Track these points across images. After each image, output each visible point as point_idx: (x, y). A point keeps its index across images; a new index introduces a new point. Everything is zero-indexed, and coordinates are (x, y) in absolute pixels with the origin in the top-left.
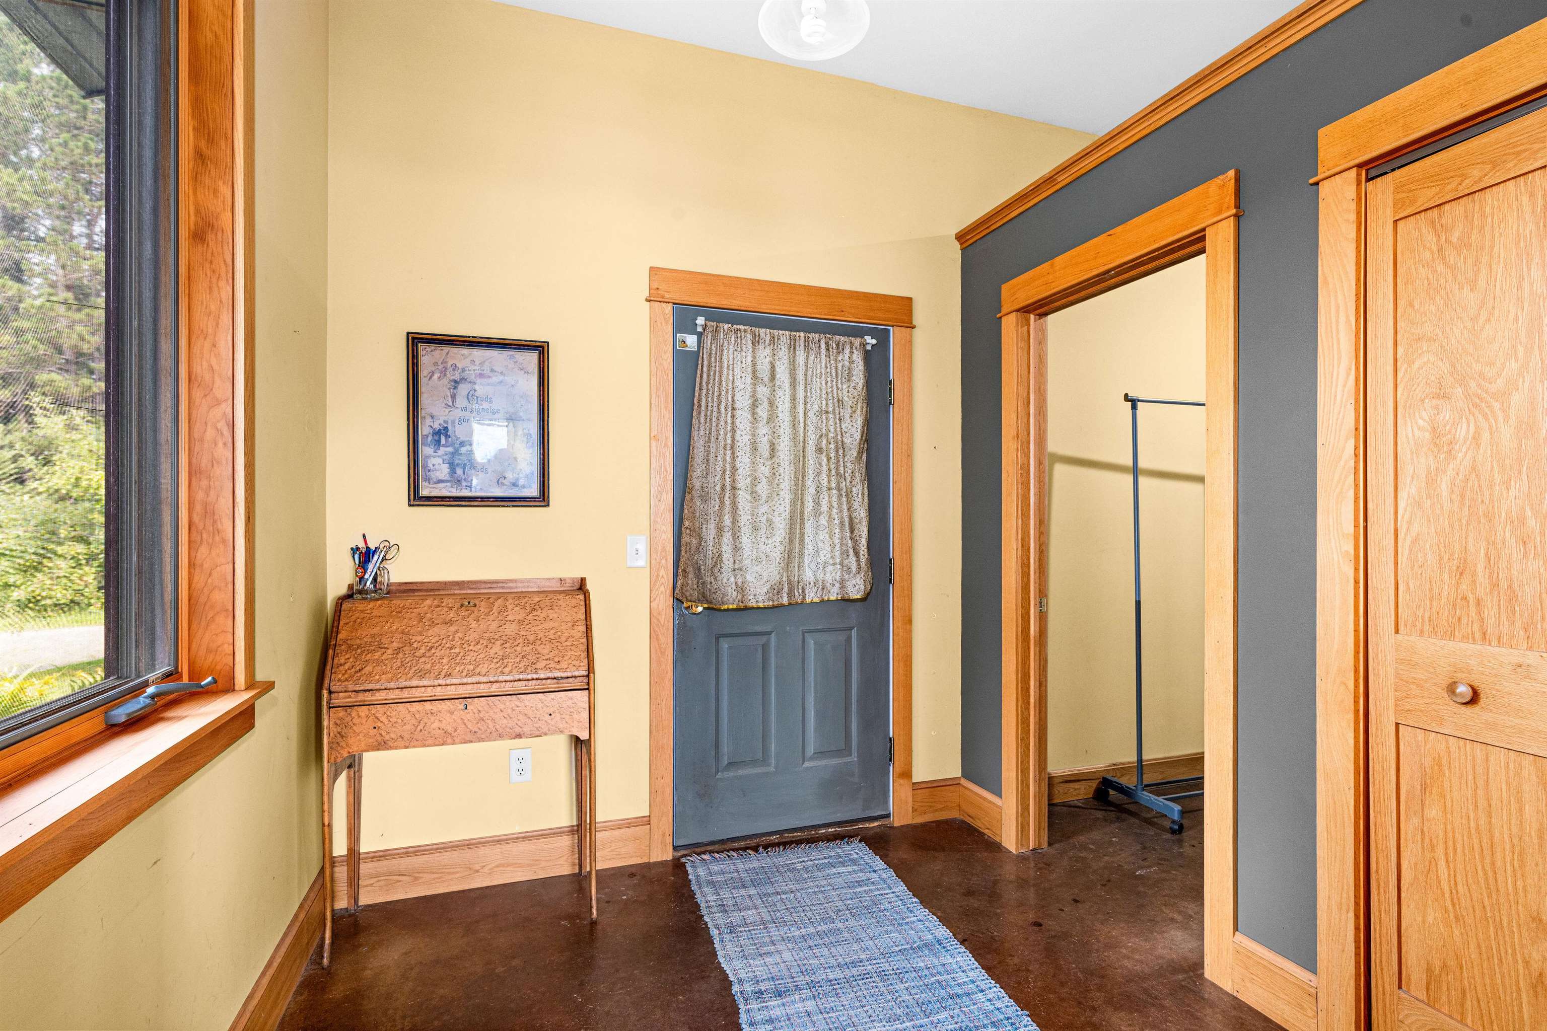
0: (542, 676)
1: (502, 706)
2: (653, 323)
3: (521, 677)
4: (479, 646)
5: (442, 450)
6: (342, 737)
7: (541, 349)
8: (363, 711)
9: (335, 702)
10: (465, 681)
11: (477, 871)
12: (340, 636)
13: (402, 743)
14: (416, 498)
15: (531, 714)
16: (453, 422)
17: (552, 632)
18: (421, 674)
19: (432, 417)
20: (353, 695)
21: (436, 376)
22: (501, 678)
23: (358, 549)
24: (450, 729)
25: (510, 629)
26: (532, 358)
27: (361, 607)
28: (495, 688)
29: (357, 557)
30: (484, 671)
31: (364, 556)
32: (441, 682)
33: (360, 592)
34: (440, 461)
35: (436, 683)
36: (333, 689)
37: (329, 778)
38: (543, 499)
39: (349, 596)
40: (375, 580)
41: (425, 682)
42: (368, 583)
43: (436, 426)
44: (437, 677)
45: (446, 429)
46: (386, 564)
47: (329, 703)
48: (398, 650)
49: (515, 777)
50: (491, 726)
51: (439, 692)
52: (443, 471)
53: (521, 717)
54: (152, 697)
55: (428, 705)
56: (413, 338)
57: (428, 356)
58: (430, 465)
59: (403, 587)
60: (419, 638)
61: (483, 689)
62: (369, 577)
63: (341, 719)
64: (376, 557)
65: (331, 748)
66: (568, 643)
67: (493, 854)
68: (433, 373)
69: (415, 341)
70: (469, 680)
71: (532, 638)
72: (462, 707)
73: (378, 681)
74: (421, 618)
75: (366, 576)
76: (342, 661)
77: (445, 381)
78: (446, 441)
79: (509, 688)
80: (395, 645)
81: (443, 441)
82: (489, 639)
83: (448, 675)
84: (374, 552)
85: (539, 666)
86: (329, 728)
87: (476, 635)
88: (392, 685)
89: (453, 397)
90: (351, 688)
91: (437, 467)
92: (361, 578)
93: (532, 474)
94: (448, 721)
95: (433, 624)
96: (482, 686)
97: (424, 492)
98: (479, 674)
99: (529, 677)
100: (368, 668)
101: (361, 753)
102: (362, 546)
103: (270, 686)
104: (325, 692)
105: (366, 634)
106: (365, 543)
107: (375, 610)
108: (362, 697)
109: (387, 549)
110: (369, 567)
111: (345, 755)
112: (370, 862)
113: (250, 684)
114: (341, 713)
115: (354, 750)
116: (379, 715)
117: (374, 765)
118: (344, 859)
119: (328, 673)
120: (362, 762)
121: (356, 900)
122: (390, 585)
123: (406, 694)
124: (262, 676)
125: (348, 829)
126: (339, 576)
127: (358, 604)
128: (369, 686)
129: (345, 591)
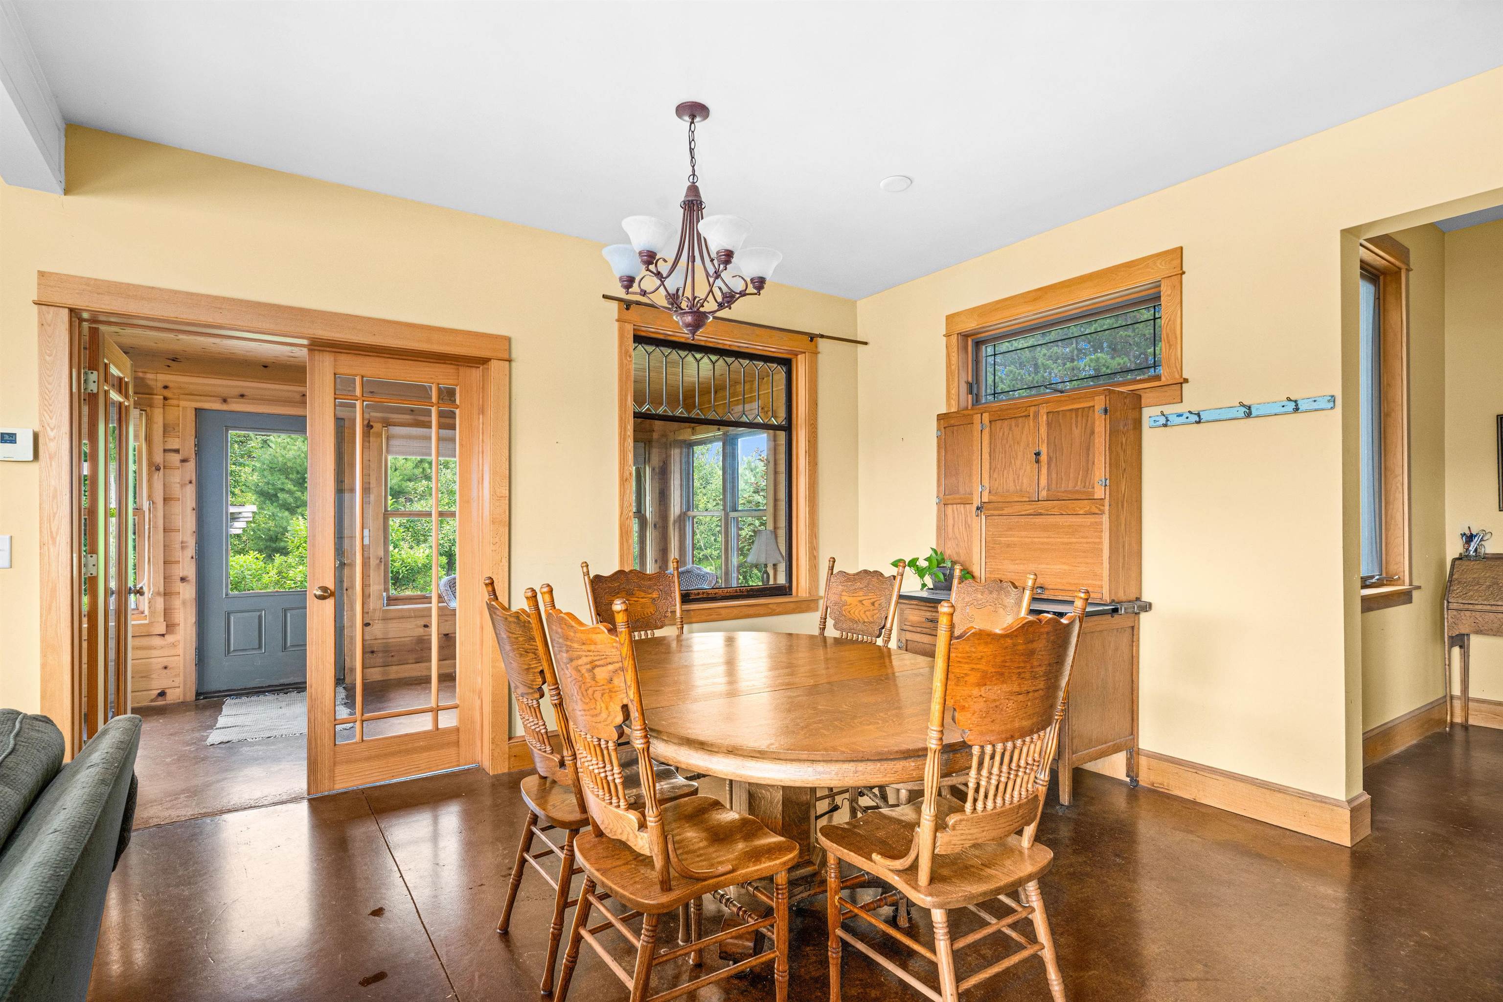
6: (1455, 624)
8: (1468, 613)
9: (1451, 607)
12: (1454, 577)
13: (1491, 633)
20: (1462, 605)
23: (1465, 534)
27: (1467, 563)
29: (1464, 538)
31: (1469, 538)
33: (1467, 556)
36: (1450, 601)
37: (1449, 646)
39: (1461, 559)
40: (1476, 550)
42: (1471, 553)
46: (1483, 543)
47: (1448, 607)
48: (1489, 587)
54: (1378, 580)
56: (1500, 418)
59: (1497, 556)
62: (1472, 549)
63: (1455, 616)
64: (1476, 539)
65: (1449, 629)
73: (1476, 600)
75: (1470, 549)
76: (1455, 588)
80: (1488, 584)
84: (1476, 536)
86: (1447, 618)
88: (1485, 602)
90: (1460, 601)
92: (1467, 550)
100: (1471, 593)
101: (1468, 635)
102: (1468, 532)
103: (1419, 588)
104: (1445, 602)
105: (1470, 577)
106: (1470, 531)
107: (1475, 567)
108: (1466, 606)
109: (1484, 535)
110: (1472, 544)
111: (1457, 633)
112: (1476, 704)
113: (1411, 584)
114: (1455, 613)
115: (1463, 631)
116: (1477, 617)
117: (1476, 642)
118: (1459, 698)
119: (1447, 593)
120: (1469, 640)
121: (1467, 720)
122: (1486, 554)
123: (1494, 608)
124: (1416, 583)
125: (1461, 681)
126: (1454, 548)
127: (1465, 563)
128: (1471, 602)
129: (1457, 556)
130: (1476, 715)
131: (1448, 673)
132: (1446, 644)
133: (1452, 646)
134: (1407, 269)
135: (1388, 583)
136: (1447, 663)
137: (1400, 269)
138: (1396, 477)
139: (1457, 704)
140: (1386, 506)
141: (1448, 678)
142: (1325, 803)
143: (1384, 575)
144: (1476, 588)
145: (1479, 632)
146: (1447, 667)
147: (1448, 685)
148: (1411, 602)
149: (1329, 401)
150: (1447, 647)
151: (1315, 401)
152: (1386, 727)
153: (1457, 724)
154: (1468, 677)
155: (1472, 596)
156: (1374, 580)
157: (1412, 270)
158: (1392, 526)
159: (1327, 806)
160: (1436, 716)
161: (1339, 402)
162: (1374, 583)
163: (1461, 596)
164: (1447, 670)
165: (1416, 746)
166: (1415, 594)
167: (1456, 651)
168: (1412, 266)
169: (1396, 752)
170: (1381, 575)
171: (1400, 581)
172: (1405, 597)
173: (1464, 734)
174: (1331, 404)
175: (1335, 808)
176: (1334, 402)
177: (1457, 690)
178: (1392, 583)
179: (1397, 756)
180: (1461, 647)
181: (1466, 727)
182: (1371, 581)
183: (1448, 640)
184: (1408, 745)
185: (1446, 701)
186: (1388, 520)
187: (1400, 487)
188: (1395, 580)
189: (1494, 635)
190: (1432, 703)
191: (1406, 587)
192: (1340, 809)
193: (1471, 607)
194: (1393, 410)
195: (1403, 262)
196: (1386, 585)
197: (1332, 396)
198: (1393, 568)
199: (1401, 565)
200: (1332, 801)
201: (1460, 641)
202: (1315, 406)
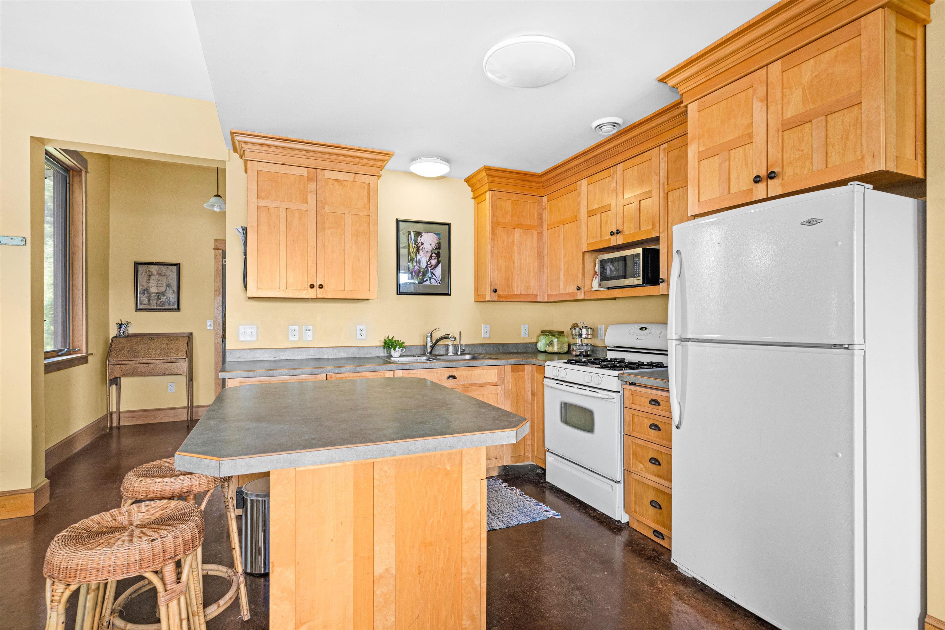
0: (172, 358)
1: (159, 366)
2: (216, 256)
3: (165, 358)
4: (153, 350)
5: (146, 295)
6: (112, 373)
7: (177, 265)
8: (118, 366)
9: (110, 363)
10: (148, 359)
11: (157, 418)
12: (112, 347)
13: (129, 375)
14: (138, 309)
15: (168, 368)
16: (149, 287)
17: (176, 346)
18: (136, 357)
19: (142, 286)
20: (116, 362)
21: (143, 274)
22: (159, 358)
23: (119, 324)
24: (144, 371)
25: (163, 346)
26: (174, 268)
27: (119, 339)
28: (157, 361)
29: (118, 326)
30: (154, 356)
31: (120, 326)
32: (141, 359)
33: (119, 335)
34: (145, 298)
35: (140, 359)
36: (110, 360)
37: (109, 385)
38: (178, 309)
39: (116, 337)
40: (124, 332)
41: (136, 359)
42: (121, 333)
43: (144, 288)
44: (140, 358)
45: (147, 289)
46: (127, 328)
47: (109, 363)
48: (129, 351)
49: (170, 391)
50: (156, 371)
51: (141, 362)
52: (146, 301)
53: (165, 369)
54: (66, 351)
55: (137, 365)
56: (136, 263)
57: (140, 268)
58: (142, 300)
59: (133, 335)
60: (136, 348)
61: (154, 361)
62: (122, 331)
63: (112, 368)
64: (124, 326)
65: (109, 376)
66: (181, 350)
67: (163, 413)
68: (143, 273)
69: (137, 264)
70: (150, 359)
71: (170, 348)
72: (147, 366)
73: (123, 358)
74: (136, 343)
75: (121, 331)
76: (113, 353)
77: (146, 275)
78: (147, 292)
79: (161, 361)
80: (128, 349)
81: (146, 293)
82: (157, 348)
83: (143, 357)
84: (124, 325)
85: (171, 355)
86: (108, 370)
87: (153, 347)
88: (127, 359)
89: (149, 280)
90: (115, 360)
91: (144, 300)
92: (119, 332)
93: (175, 302)
94: (142, 370)
95: (140, 344)
96: (153, 360)
97: (140, 307)
98: (153, 357)
99: (168, 358)
100: (120, 355)
101: (120, 378)
102: (120, 323)
103: (92, 354)
104: (108, 361)
105: (120, 346)
106: (121, 322)
107: (123, 341)
108: (118, 362)
109: (128, 324)
110: (122, 329)
111: (113, 377)
112: (123, 414)
113: (87, 352)
114: (112, 366)
115: (116, 376)
116: (123, 367)
117: (124, 381)
118: (115, 413)
119: (108, 356)
120: (120, 380)
121: (119, 424)
122: (128, 334)
123: (131, 362)
124: (90, 352)
125: (116, 403)
126: (113, 332)
127: (118, 339)
128: (120, 360)
129: (115, 335)
130: (124, 420)
131: (108, 400)
132: (108, 384)
133: (111, 384)
134: (85, 171)
135: (74, 352)
136: (108, 394)
137: (82, 170)
138: (79, 290)
139: (114, 416)
140: (73, 307)
141: (108, 403)
142: (18, 494)
143: (71, 348)
144: (123, 352)
145: (124, 375)
146: (108, 397)
147: (108, 406)
148: (87, 363)
149: (22, 240)
150: (108, 386)
151: (12, 239)
152: (69, 438)
153: (114, 427)
154: (120, 400)
155: (121, 356)
156: (64, 352)
157: (89, 173)
158: (76, 320)
159: (18, 495)
160: (102, 425)
161: (29, 241)
162: (65, 353)
163: (115, 357)
164: (108, 398)
165: (90, 444)
166: (90, 358)
167: (114, 387)
168: (89, 170)
169: (76, 451)
170: (70, 348)
171: (80, 351)
172: (84, 360)
173: (117, 431)
174: (23, 243)
175: (24, 495)
176: (25, 241)
177: (114, 409)
178: (76, 352)
179: (77, 453)
180: (116, 385)
181: (118, 427)
182: (62, 352)
183: (109, 382)
184: (84, 445)
185: (107, 417)
186: (74, 315)
187: (81, 296)
188: (77, 351)
189: (131, 376)
190: (100, 418)
191: (84, 354)
192: (27, 494)
193: (120, 362)
194: (77, 251)
195: (84, 167)
196: (72, 354)
197: (24, 238)
198: (77, 344)
199: (80, 341)
200: (22, 492)
201: (116, 381)
202: (12, 242)
